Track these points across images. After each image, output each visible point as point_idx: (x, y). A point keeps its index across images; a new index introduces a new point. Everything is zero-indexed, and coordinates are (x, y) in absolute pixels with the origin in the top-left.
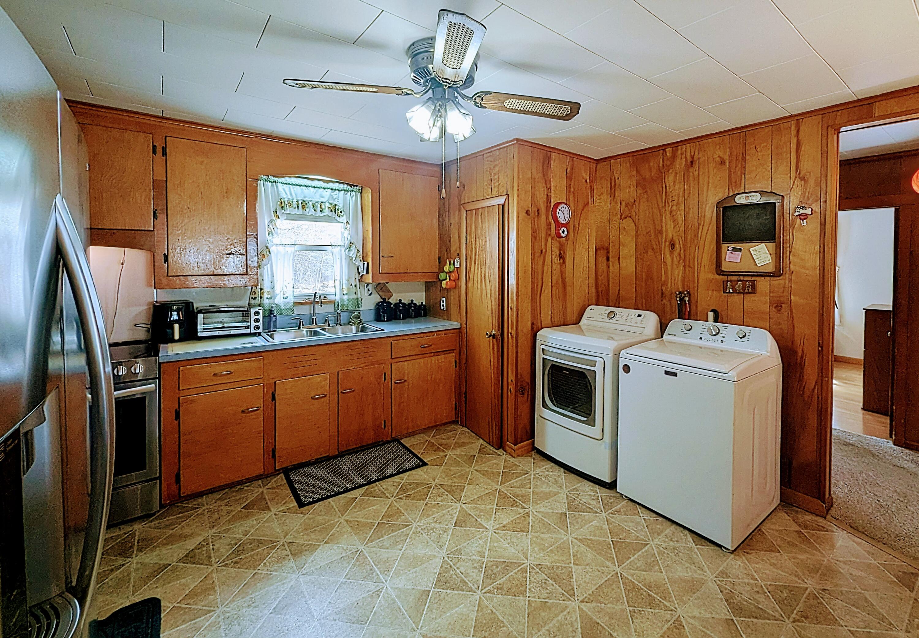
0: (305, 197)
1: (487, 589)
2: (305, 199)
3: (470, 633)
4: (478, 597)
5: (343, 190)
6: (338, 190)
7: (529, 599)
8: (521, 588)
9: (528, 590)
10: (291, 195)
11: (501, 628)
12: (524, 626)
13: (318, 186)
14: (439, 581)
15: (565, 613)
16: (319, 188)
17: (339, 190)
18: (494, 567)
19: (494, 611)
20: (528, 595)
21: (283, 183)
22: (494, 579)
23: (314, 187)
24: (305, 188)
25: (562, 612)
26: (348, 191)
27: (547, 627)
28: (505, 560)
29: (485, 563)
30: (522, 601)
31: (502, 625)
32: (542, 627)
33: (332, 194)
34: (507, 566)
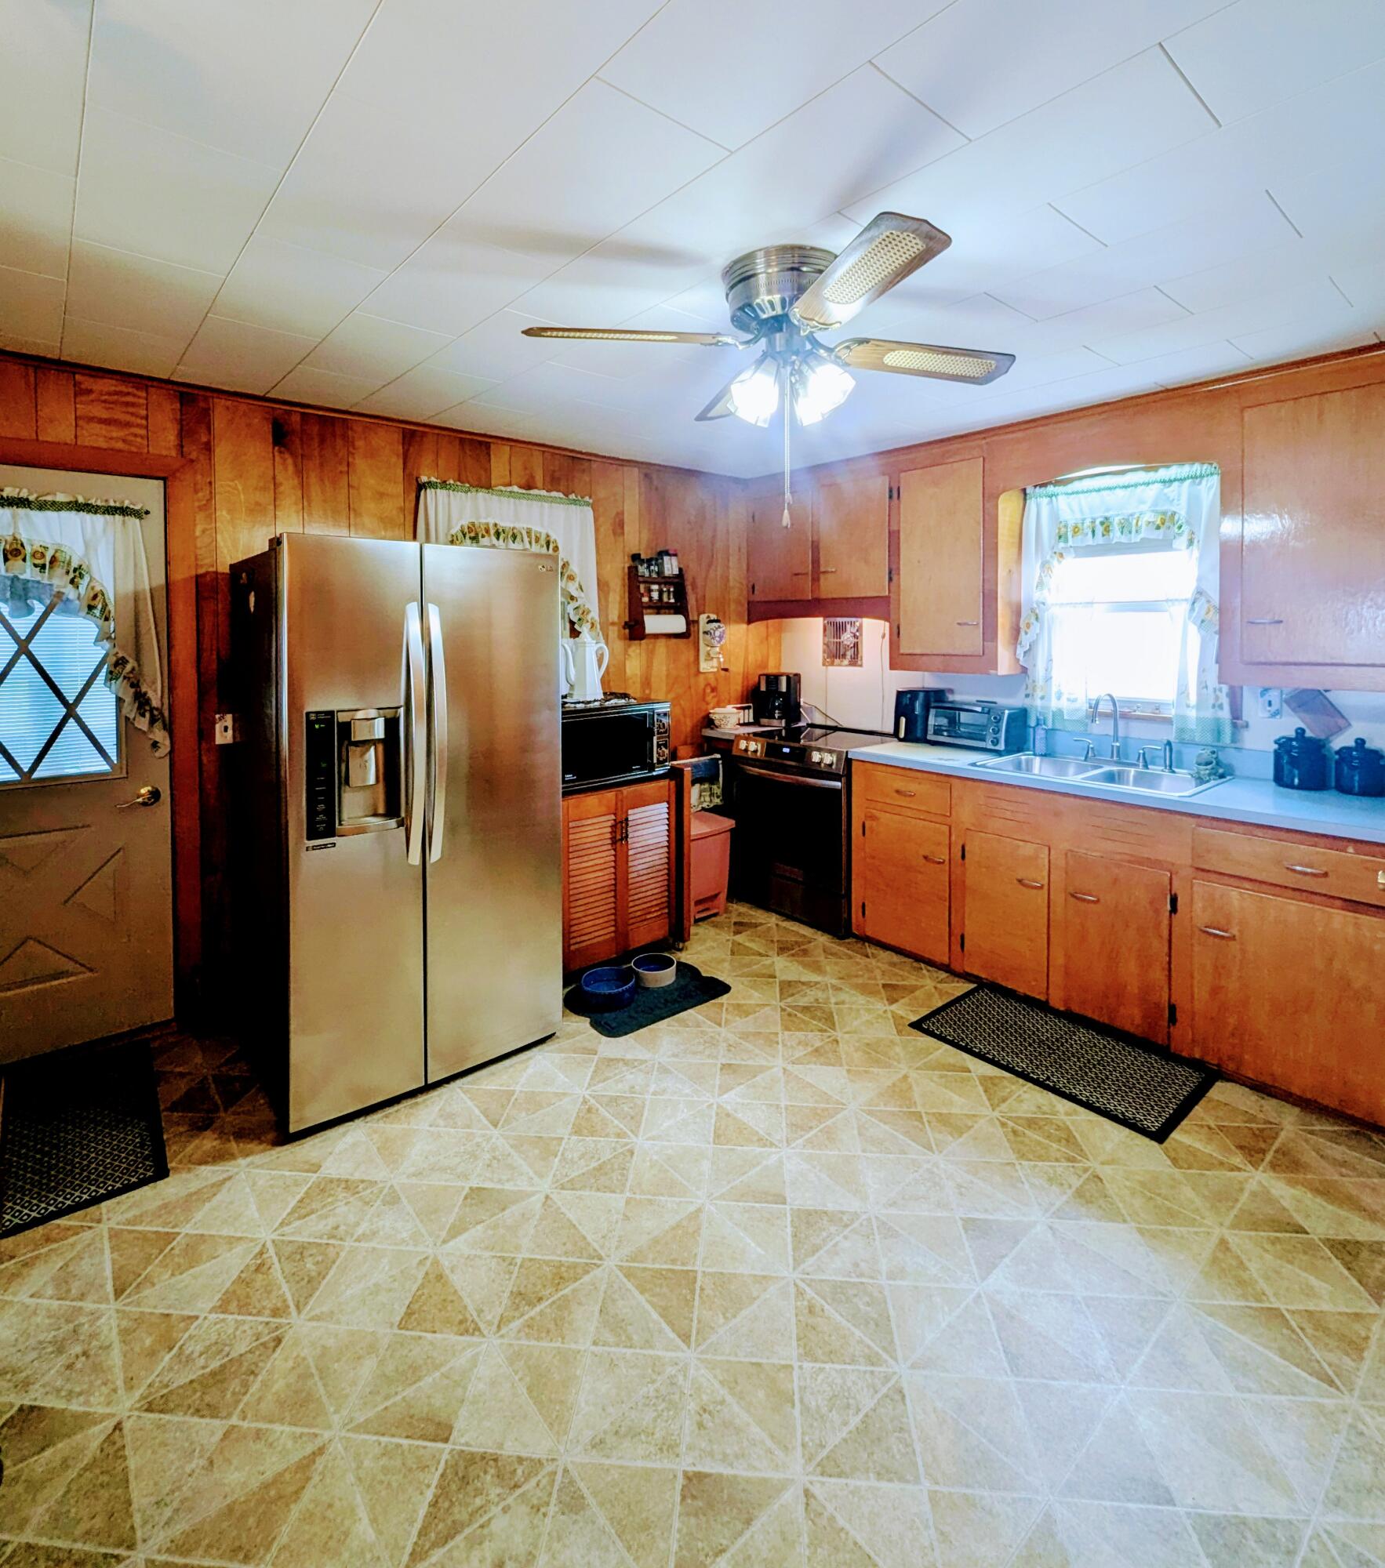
0: (1108, 510)
1: (807, 1289)
2: (1107, 514)
3: (708, 1267)
4: (785, 1274)
5: (1188, 478)
6: (1175, 480)
7: (796, 1368)
8: (820, 1352)
9: (818, 1365)
10: (1081, 511)
11: (724, 1314)
12: (729, 1355)
13: (1132, 483)
14: (809, 1213)
15: (769, 1443)
16: (1136, 485)
17: (1182, 480)
18: (867, 1299)
19: (757, 1302)
20: (806, 1365)
21: (1067, 494)
22: (833, 1299)
23: (1125, 487)
24: (1108, 492)
25: (772, 1437)
26: (1202, 477)
27: (729, 1399)
28: (892, 1319)
29: (871, 1281)
30: (788, 1352)
31: (728, 1315)
32: (730, 1388)
33: (1166, 491)
34: (881, 1325)
